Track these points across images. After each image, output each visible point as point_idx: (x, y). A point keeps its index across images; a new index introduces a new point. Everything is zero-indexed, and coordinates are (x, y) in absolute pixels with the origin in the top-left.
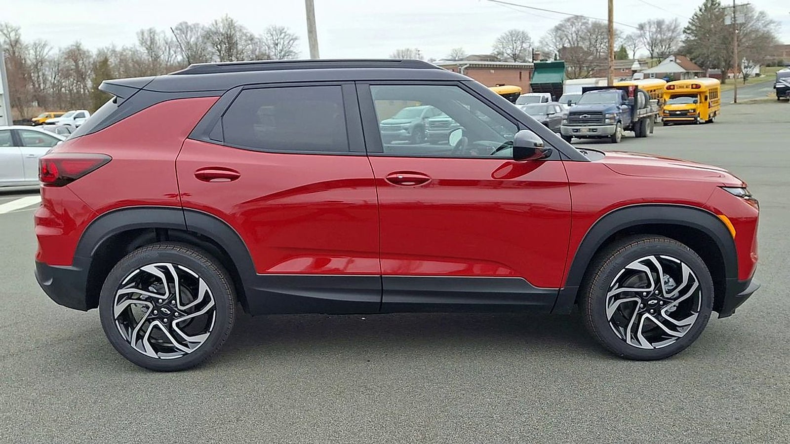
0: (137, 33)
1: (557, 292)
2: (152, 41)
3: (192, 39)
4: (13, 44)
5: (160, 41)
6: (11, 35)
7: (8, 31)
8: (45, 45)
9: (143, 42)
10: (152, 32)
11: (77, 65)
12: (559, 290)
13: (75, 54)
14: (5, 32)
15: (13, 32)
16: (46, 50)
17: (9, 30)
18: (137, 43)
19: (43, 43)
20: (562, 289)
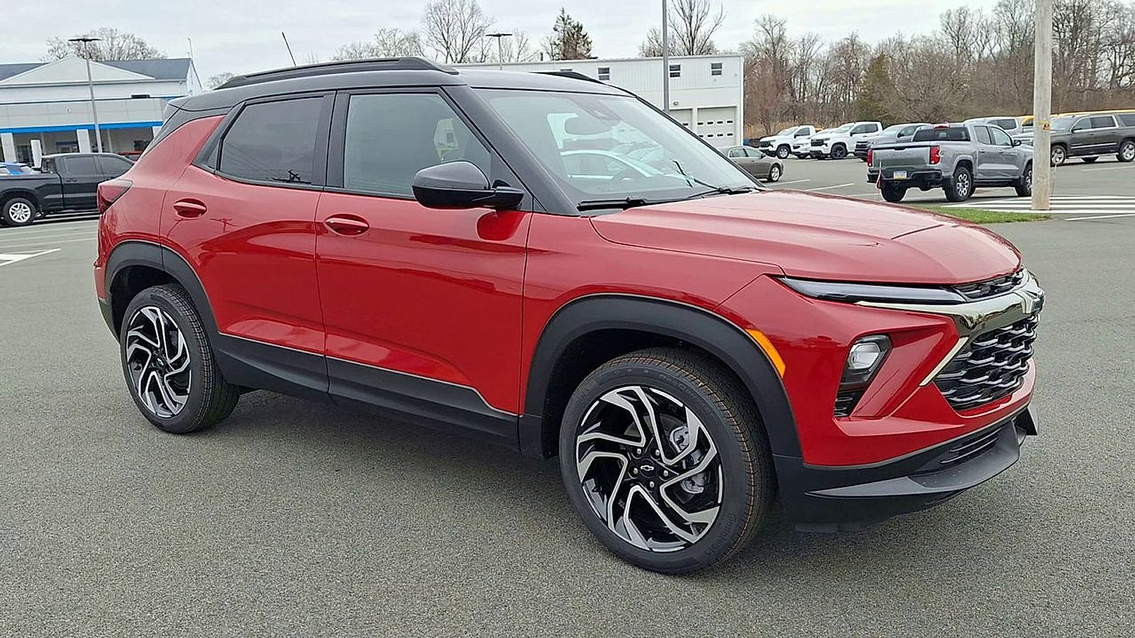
0: (941, 16)
1: (515, 420)
2: (962, 24)
3: (1023, 18)
4: (775, 41)
5: (973, 23)
6: (774, 31)
7: (771, 26)
8: (815, 40)
9: (947, 27)
10: (962, 12)
11: (849, 64)
12: (518, 416)
13: (849, 50)
14: (767, 27)
15: (777, 27)
16: (815, 48)
17: (773, 24)
18: (939, 29)
19: (813, 38)
20: (521, 416)
